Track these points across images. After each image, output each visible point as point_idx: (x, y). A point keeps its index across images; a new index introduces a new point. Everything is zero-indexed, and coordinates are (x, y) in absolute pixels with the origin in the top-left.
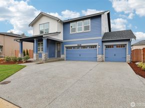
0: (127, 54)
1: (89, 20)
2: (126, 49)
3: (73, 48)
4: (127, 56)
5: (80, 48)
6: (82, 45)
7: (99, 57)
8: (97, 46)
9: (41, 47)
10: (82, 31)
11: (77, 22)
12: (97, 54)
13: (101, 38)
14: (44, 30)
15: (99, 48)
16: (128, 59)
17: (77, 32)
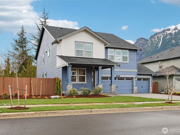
0: (150, 86)
1: (128, 51)
2: (149, 82)
4: (150, 88)
5: (117, 79)
6: (121, 76)
7: (135, 89)
8: (134, 78)
9: (78, 75)
10: (121, 61)
11: (116, 50)
12: (134, 86)
13: (137, 71)
14: (84, 51)
15: (135, 80)
16: (151, 90)
17: (116, 61)
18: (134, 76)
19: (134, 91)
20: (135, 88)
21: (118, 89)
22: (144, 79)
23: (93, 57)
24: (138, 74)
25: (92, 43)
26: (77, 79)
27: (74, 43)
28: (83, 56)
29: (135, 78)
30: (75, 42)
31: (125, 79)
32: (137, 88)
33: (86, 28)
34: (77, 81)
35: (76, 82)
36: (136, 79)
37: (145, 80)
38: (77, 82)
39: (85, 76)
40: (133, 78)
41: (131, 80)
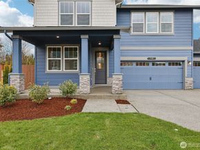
1: (171, 14)
3: (134, 64)
5: (151, 64)
6: (158, 59)
7: (189, 82)
8: (186, 62)
9: (64, 59)
10: (158, 32)
11: (147, 13)
12: (186, 76)
13: (192, 48)
15: (188, 66)
17: (147, 32)
18: (185, 58)
19: (186, 85)
20: (189, 80)
24: (195, 55)
26: (63, 65)
29: (188, 62)
30: (59, 1)
31: (167, 64)
32: (192, 79)
35: (61, 70)
36: (190, 63)
38: (63, 69)
39: (77, 59)
40: (183, 61)
41: (180, 65)
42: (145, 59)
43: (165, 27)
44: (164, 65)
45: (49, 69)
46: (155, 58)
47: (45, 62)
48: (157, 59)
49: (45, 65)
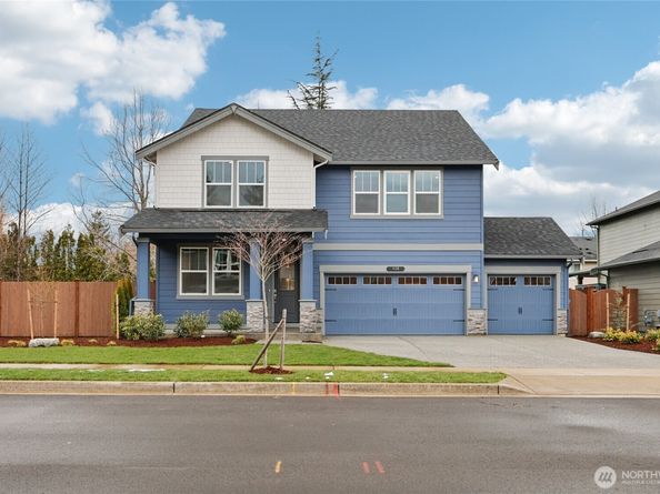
0: (558, 306)
2: (553, 290)
4: (559, 313)
5: (395, 281)
6: (409, 269)
7: (475, 319)
8: (469, 277)
9: (214, 271)
10: (409, 213)
11: (385, 172)
12: (469, 305)
13: (481, 247)
14: (235, 187)
15: (474, 284)
16: (562, 324)
17: (385, 213)
18: (467, 269)
19: (469, 325)
20: (476, 316)
21: (398, 317)
22: (532, 280)
23: (269, 207)
24: (488, 261)
25: (267, 159)
26: (211, 284)
27: (200, 163)
28: (229, 204)
29: (474, 276)
30: (203, 158)
31: (430, 280)
32: (481, 313)
33: (234, 108)
34: (210, 289)
35: (207, 294)
37: (534, 283)
38: (211, 291)
39: (240, 271)
40: (464, 275)
41: (459, 282)
42: (382, 269)
43: (425, 203)
44: (424, 282)
45: (184, 291)
46: (402, 269)
47: (176, 277)
48: (405, 271)
49: (175, 284)
